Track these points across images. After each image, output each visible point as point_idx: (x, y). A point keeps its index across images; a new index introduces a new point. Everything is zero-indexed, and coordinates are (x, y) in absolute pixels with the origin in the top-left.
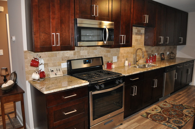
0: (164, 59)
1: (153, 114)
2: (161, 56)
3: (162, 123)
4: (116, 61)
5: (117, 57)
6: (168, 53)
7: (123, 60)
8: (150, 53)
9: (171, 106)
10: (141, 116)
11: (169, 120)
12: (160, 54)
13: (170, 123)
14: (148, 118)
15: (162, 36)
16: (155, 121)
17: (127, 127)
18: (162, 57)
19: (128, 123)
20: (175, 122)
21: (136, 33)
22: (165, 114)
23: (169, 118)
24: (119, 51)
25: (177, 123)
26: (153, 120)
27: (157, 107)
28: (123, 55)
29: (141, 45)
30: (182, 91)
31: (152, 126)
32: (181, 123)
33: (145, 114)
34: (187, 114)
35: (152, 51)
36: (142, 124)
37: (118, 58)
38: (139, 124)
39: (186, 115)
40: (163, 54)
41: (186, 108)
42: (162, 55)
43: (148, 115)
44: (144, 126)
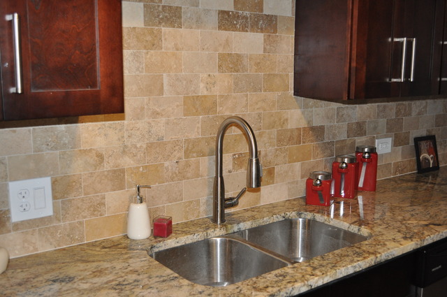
0: (436, 167)
2: (418, 154)
4: (49, 212)
5: (54, 183)
8: (344, 136)
12: (412, 143)
15: (409, 36)
18: (424, 155)
21: (223, 13)
28: (107, 167)
29: (274, 96)
35: (359, 129)
37: (62, 189)
40: (431, 138)
42: (424, 145)
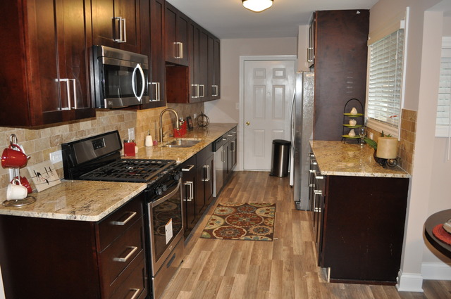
0: (193, 127)
1: (217, 229)
3: (243, 238)
4: (134, 138)
5: (134, 129)
6: (195, 116)
7: (142, 134)
9: (233, 210)
10: (201, 237)
11: (248, 232)
13: (252, 234)
14: (216, 238)
16: (230, 239)
17: (194, 262)
18: (190, 123)
19: (190, 255)
20: (257, 230)
22: (235, 224)
23: (247, 229)
24: (135, 117)
25: (262, 232)
26: (225, 238)
27: (214, 217)
28: (141, 125)
30: (230, 183)
31: (232, 247)
32: (268, 230)
33: (205, 233)
34: (265, 215)
36: (213, 250)
37: (136, 130)
38: (210, 252)
39: (265, 218)
41: (257, 208)
42: (189, 120)
43: (211, 234)
44: (220, 251)
